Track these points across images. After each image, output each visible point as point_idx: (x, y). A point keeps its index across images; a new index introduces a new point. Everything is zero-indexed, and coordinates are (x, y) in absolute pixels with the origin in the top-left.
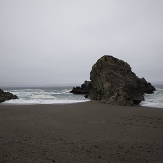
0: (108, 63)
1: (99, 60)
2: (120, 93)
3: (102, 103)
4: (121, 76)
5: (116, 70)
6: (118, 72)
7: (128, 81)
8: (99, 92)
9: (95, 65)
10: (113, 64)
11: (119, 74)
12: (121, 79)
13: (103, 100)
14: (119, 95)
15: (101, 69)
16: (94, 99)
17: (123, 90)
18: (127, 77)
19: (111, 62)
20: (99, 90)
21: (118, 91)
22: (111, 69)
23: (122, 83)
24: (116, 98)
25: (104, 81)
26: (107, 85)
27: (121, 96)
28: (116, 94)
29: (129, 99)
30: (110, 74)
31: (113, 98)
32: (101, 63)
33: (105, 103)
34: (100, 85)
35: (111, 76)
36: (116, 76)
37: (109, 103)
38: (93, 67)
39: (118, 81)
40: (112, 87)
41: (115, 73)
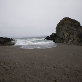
0: (67, 22)
1: (61, 20)
2: (75, 38)
3: (64, 44)
4: (75, 29)
5: (72, 25)
6: (73, 27)
7: (79, 32)
8: (62, 39)
9: (58, 24)
10: (70, 22)
11: (73, 28)
12: (75, 30)
13: (64, 42)
14: (74, 39)
15: (63, 25)
16: (59, 42)
17: (76, 37)
18: (78, 29)
19: (69, 21)
20: (61, 37)
21: (73, 37)
22: (69, 25)
23: (76, 33)
24: (73, 41)
25: (65, 32)
26: (66, 34)
27: (75, 40)
28: (72, 39)
29: (80, 42)
30: (68, 28)
31: (71, 41)
32: (62, 22)
33: (66, 44)
34: (62, 34)
35: (69, 29)
36: (72, 29)
37: (69, 44)
38: (57, 25)
39: (73, 32)
40: (69, 35)
41: (71, 27)
